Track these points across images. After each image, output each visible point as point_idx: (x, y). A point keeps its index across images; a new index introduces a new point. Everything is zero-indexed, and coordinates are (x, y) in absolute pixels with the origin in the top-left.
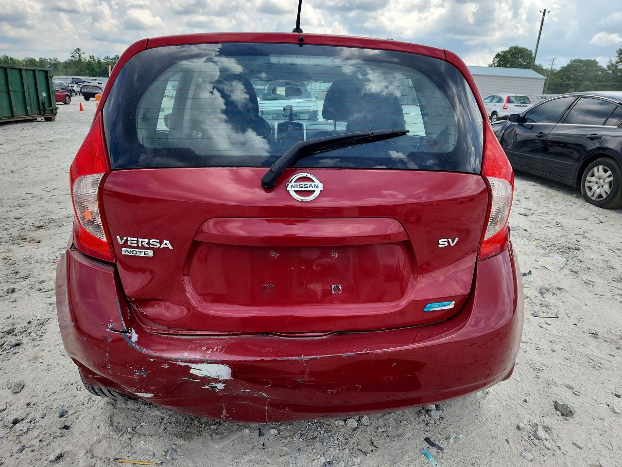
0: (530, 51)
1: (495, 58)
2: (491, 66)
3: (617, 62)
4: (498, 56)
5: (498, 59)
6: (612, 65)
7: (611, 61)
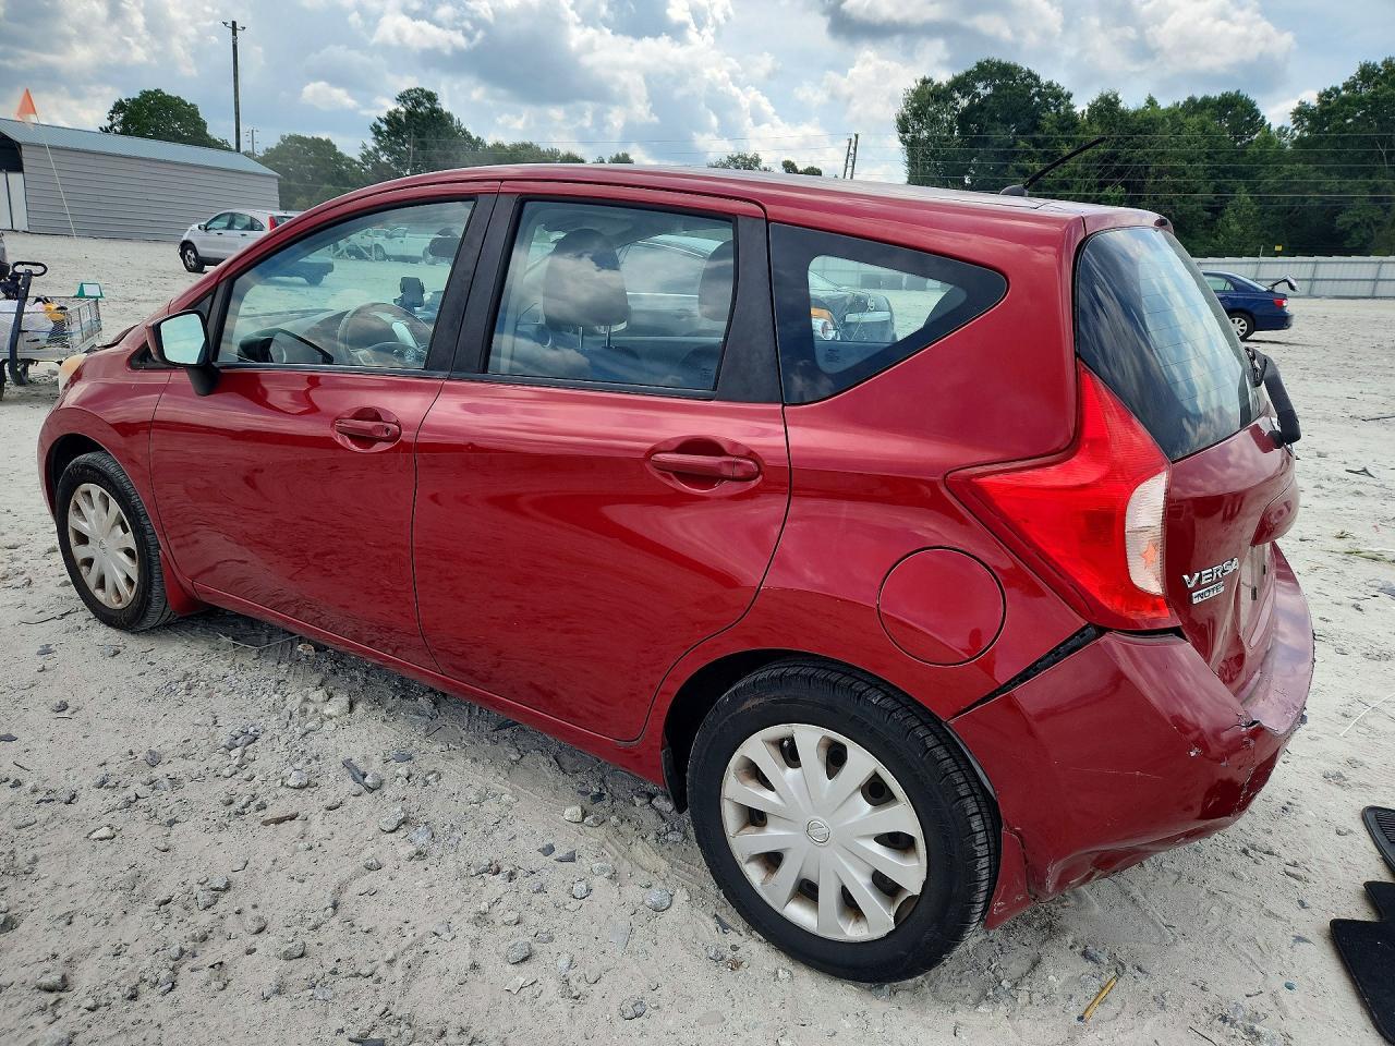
0: (192, 105)
1: (113, 112)
2: (107, 131)
3: (376, 150)
4: (119, 107)
5: (120, 117)
6: (369, 153)
7: (364, 147)
